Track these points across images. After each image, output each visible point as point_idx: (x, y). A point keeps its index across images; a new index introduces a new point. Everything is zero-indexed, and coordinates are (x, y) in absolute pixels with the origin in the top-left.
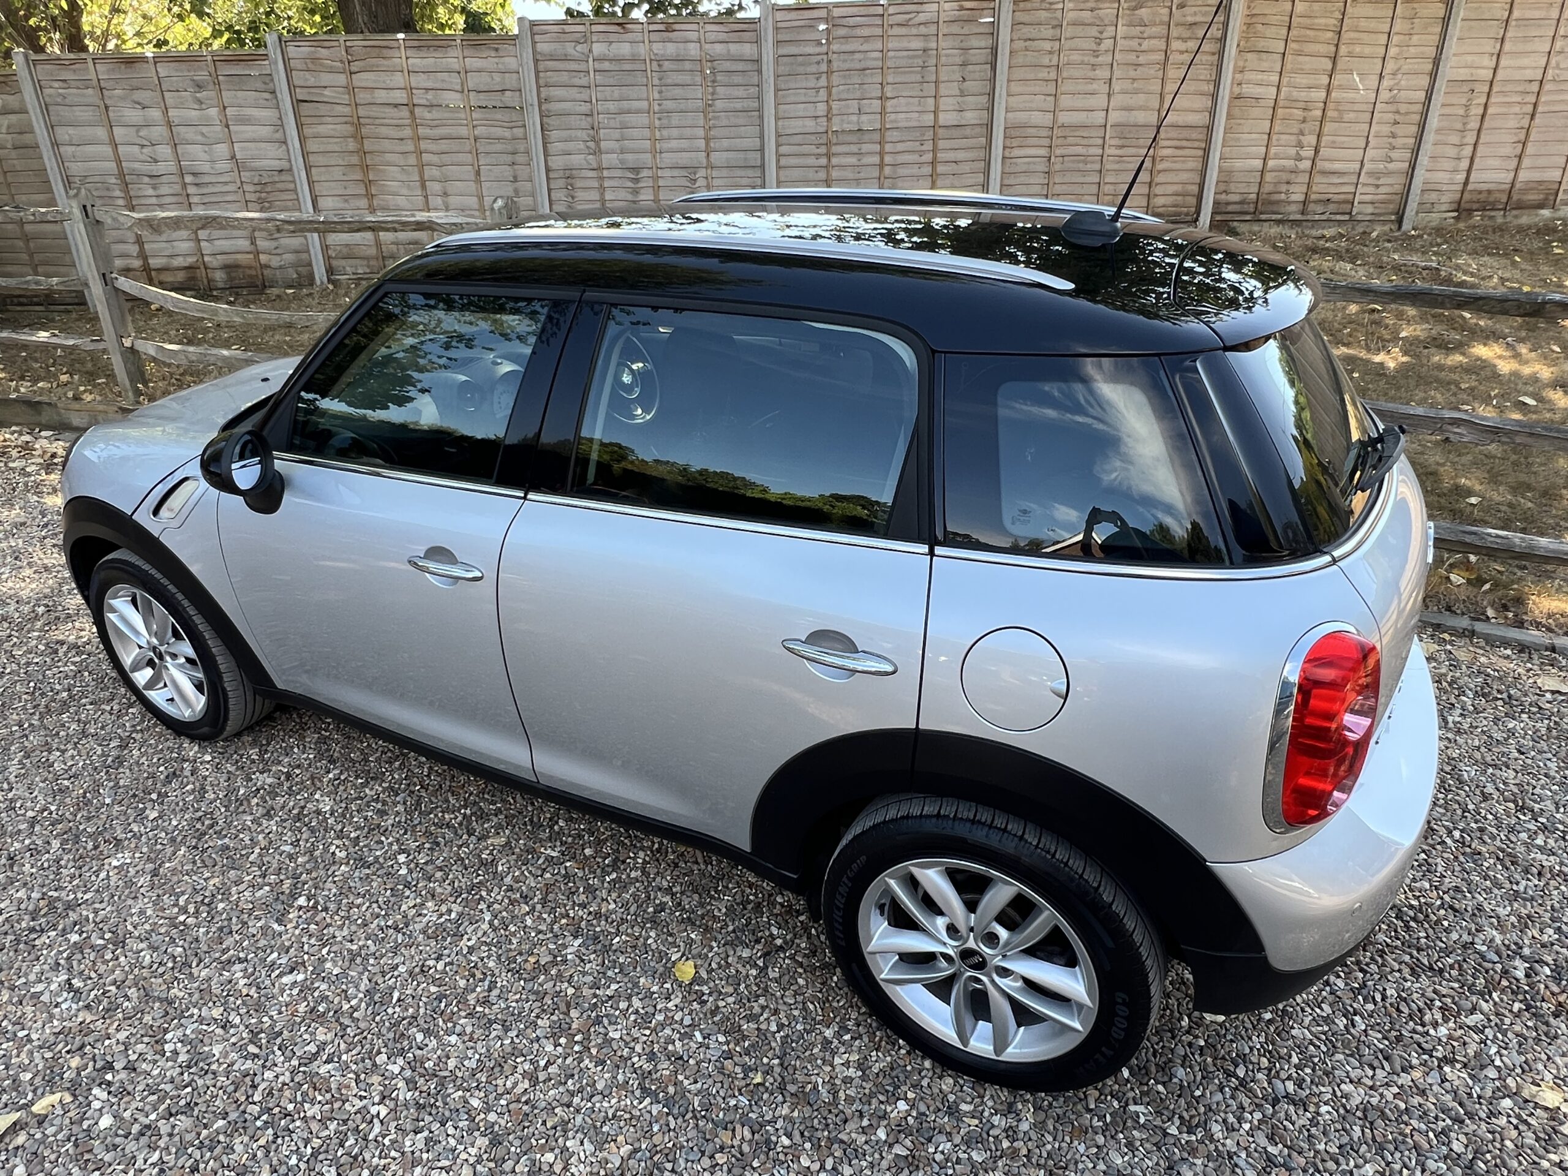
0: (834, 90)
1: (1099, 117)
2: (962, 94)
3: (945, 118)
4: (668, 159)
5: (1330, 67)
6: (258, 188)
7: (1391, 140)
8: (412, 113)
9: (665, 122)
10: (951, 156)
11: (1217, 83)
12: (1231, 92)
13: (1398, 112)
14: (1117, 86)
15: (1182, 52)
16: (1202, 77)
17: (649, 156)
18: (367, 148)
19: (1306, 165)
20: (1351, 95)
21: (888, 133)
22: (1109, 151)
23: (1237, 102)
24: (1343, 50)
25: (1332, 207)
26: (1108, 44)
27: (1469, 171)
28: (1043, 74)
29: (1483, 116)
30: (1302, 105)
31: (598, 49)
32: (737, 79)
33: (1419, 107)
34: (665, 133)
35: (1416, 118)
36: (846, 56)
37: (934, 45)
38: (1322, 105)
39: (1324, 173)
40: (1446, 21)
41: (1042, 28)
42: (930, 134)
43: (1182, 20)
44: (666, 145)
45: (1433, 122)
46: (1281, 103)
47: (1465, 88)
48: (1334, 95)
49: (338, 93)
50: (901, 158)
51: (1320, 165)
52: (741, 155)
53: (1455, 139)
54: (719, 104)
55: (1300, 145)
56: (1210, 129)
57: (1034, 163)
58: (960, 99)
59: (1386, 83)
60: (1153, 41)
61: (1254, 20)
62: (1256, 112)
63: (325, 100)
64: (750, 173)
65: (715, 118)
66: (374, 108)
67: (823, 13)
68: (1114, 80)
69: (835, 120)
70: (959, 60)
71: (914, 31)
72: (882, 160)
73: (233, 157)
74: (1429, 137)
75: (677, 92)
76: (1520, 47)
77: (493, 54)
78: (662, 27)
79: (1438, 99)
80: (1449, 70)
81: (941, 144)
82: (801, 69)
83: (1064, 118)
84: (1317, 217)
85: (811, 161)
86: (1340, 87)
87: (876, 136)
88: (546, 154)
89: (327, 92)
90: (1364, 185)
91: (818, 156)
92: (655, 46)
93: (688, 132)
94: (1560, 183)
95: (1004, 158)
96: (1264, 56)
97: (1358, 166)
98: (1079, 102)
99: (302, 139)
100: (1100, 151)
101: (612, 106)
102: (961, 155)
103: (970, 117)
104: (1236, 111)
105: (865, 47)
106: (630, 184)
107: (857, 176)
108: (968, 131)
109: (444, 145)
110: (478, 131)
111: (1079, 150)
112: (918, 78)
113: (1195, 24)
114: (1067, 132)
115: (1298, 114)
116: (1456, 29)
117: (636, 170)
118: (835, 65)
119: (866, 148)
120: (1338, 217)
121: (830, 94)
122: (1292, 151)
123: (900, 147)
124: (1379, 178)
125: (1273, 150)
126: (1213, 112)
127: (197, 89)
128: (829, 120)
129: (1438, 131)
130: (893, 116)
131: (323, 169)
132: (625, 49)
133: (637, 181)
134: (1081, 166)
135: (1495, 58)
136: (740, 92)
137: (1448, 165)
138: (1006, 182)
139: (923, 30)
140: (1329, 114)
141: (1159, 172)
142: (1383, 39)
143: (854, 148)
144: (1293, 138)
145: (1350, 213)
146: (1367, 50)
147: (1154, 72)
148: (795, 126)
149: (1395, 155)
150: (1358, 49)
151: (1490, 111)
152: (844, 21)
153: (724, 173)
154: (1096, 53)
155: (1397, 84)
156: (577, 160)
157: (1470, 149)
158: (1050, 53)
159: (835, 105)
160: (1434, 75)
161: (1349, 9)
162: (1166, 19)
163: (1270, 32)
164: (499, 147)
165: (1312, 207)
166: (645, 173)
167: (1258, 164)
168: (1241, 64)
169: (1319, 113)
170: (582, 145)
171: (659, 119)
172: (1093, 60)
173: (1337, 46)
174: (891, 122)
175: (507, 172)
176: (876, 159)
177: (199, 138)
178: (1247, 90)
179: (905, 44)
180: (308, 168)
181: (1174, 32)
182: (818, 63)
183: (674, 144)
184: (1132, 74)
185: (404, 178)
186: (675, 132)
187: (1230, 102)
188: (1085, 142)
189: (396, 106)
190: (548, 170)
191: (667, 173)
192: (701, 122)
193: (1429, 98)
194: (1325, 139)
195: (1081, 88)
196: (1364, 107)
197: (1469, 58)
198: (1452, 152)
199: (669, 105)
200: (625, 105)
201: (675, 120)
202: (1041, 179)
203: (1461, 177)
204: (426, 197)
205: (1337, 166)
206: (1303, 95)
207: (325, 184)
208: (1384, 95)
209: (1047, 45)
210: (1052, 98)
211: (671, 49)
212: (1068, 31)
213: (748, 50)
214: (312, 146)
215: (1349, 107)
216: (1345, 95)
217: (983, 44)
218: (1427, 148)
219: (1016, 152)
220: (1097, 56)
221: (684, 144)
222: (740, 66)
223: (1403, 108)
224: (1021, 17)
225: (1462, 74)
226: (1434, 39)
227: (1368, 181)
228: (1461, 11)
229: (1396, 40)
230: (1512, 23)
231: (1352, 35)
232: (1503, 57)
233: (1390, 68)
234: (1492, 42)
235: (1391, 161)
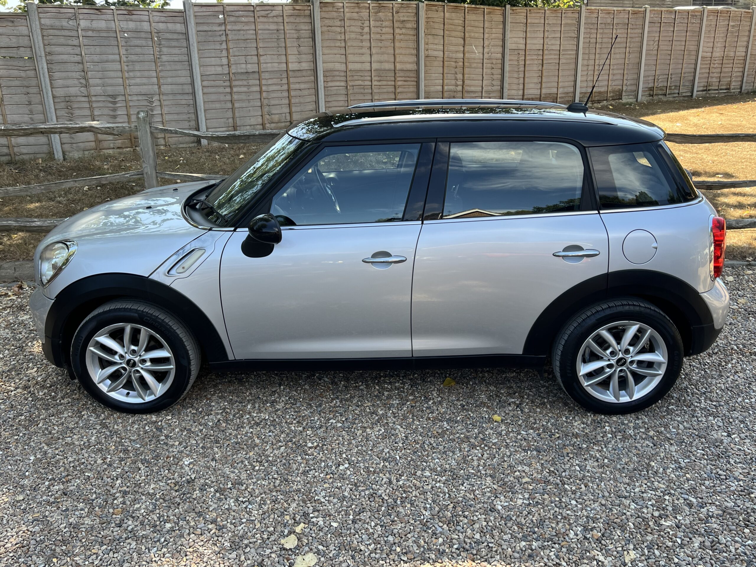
0: (231, 51)
1: (367, 66)
2: (300, 54)
3: (291, 66)
4: (135, 89)
5: (463, 42)
7: (492, 76)
9: (131, 67)
10: (297, 86)
11: (418, 49)
12: (425, 54)
13: (492, 63)
14: (374, 51)
15: (400, 34)
16: (411, 47)
17: (122, 87)
19: (460, 88)
20: (473, 56)
21: (263, 74)
22: (374, 83)
23: (428, 59)
24: (467, 35)
26: (367, 30)
27: (523, 90)
28: (338, 44)
29: (525, 65)
30: (454, 60)
31: (83, 24)
32: (174, 44)
33: (500, 61)
34: (131, 74)
35: (500, 66)
36: (236, 32)
37: (282, 28)
38: (462, 60)
39: (468, 92)
40: (504, 23)
41: (335, 21)
42: (285, 75)
43: (399, 19)
44: (133, 82)
45: (507, 68)
46: (446, 59)
47: (516, 52)
48: (466, 55)
50: (271, 88)
51: (466, 88)
52: (180, 87)
53: (516, 75)
54: (164, 58)
55: (456, 79)
56: (418, 71)
57: (340, 90)
58: (299, 56)
59: (486, 50)
60: (387, 29)
61: (429, 20)
62: (436, 63)
64: (186, 97)
65: (162, 65)
67: (221, 9)
68: (372, 48)
69: (233, 67)
70: (295, 36)
71: (271, 20)
72: (261, 88)
74: (507, 75)
75: (138, 50)
76: (533, 35)
77: (10, 24)
78: (125, 12)
79: (507, 57)
80: (509, 45)
81: (291, 80)
82: (211, 39)
83: (351, 66)
85: (221, 90)
86: (468, 52)
87: (256, 76)
88: (52, 87)
90: (485, 97)
91: (225, 87)
92: (121, 23)
93: (146, 74)
94: (557, 94)
95: (324, 87)
96: (436, 37)
97: (481, 88)
98: (357, 58)
100: (370, 83)
101: (96, 58)
102: (302, 86)
103: (305, 66)
104: (428, 63)
105: (246, 28)
106: (111, 105)
107: (248, 98)
108: (304, 73)
111: (360, 83)
112: (275, 44)
113: (404, 21)
114: (354, 74)
115: (453, 64)
116: (508, 27)
117: (114, 96)
118: (230, 37)
119: (251, 82)
121: (228, 52)
122: (453, 82)
123: (270, 82)
124: (490, 94)
125: (445, 82)
126: (418, 63)
128: (229, 67)
129: (509, 72)
130: (265, 65)
132: (102, 25)
133: (115, 103)
134: (362, 91)
135: (524, 39)
136: (176, 51)
137: (515, 87)
138: (327, 100)
139: (275, 20)
140: (466, 64)
141: (398, 93)
142: (481, 30)
143: (245, 83)
144: (453, 75)
146: (476, 35)
147: (389, 44)
148: (211, 70)
149: (495, 83)
150: (473, 34)
151: (527, 63)
152: (233, 14)
153: (171, 97)
154: (362, 34)
155: (490, 51)
156: (73, 91)
157: (522, 79)
158: (340, 33)
159: (232, 59)
160: (503, 46)
161: (466, 17)
162: (391, 18)
163: (436, 26)
164: (17, 83)
166: (120, 98)
167: (440, 88)
168: (426, 40)
169: (461, 64)
170: (76, 82)
171: (127, 66)
172: (361, 38)
173: (464, 33)
174: (264, 68)
175: (24, 98)
176: (257, 89)
178: (431, 53)
179: (267, 27)
181: (396, 25)
182: (220, 36)
183: (138, 81)
184: (380, 44)
186: (138, 74)
187: (425, 59)
188: (362, 78)
190: (54, 97)
191: (135, 98)
192: (154, 68)
193: (503, 57)
194: (466, 76)
195: (357, 51)
196: (479, 61)
197: (515, 39)
198: (516, 81)
199: (133, 58)
200: (104, 57)
201: (137, 67)
202: (343, 98)
203: (521, 92)
205: (473, 89)
206: (454, 55)
208: (486, 55)
209: (338, 29)
210: (344, 56)
211: (132, 25)
212: (347, 23)
213: (179, 27)
215: (473, 61)
216: (471, 55)
217: (307, 28)
218: (506, 79)
219: (330, 84)
220: (363, 36)
221: (145, 81)
222: (175, 36)
223: (494, 61)
224: (325, 15)
225: (514, 46)
226: (501, 31)
227: (486, 95)
228: (509, 19)
229: (486, 30)
230: (528, 25)
231: (469, 28)
232: (528, 39)
233: (486, 43)
234: (522, 32)
235: (493, 86)
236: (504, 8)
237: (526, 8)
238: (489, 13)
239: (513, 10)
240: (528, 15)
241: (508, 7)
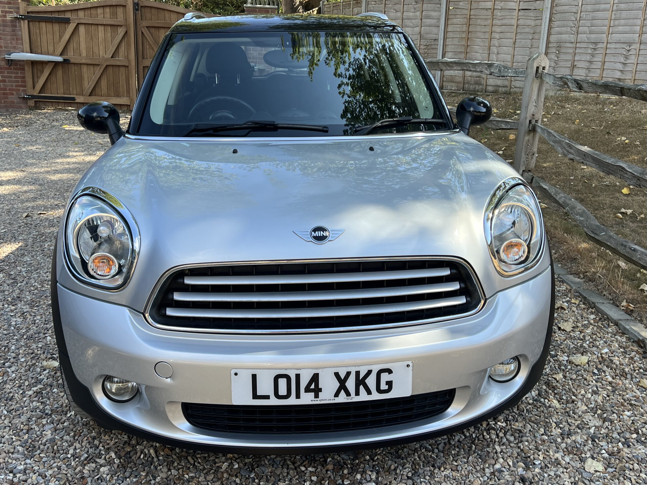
4: (616, 37)
6: (425, 47)
8: (493, 13)
9: (618, 16)
17: (605, 35)
18: (470, 30)
34: (617, 22)
44: (616, 29)
49: (465, 4)
63: (460, 7)
66: (477, 10)
73: (420, 33)
88: (549, 34)
89: (461, 3)
93: (631, 22)
99: (446, 25)
101: (590, 8)
106: (591, 51)
109: (503, 29)
110: (521, 22)
117: (596, 43)
127: (415, 3)
131: (451, 39)
133: (595, 49)
156: (564, 37)
164: (528, 30)
166: (600, 45)
170: (569, 29)
171: (615, 14)
175: (529, 42)
177: (411, 24)
180: (445, 39)
183: (621, 28)
185: (482, 44)
186: (622, 22)
189: (487, 9)
190: (548, 42)
191: (613, 45)
192: (640, 16)
200: (596, 7)
201: (624, 14)
204: (489, 54)
207: (450, 46)
214: (450, 28)
221: (627, 28)
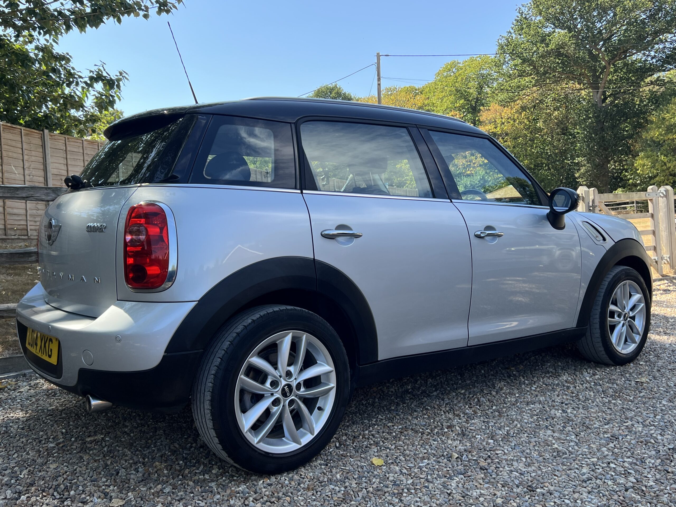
20: (13, 176)
24: (4, 153)
25: (18, 232)
39: (10, 214)
40: (44, 146)
47: (58, 178)
48: (5, 175)
51: (8, 210)
59: (27, 172)
76: (74, 163)
79: (50, 182)
80: (51, 169)
84: (13, 237)
86: (7, 172)
90: (30, 221)
97: (25, 211)
116: (48, 151)
120: (23, 237)
124: (35, 218)
135: (66, 166)
140: (5, 184)
142: (20, 151)
145: (28, 235)
146: (15, 155)
149: (39, 206)
150: (10, 154)
155: (31, 173)
160: (45, 170)
165: (9, 232)
193: (46, 181)
196: (20, 182)
197: (57, 165)
205: (15, 211)
208: (27, 178)
215: (13, 181)
216: (10, 176)
225: (55, 171)
226: (41, 155)
227: (31, 219)
228: (49, 143)
229: (26, 152)
230: (68, 152)
231: (6, 147)
232: (69, 166)
233: (26, 165)
234: (63, 159)
235: (38, 210)
236: (42, 132)
237: (63, 136)
238: (27, 135)
239: (51, 136)
240: (67, 143)
241: (46, 131)
